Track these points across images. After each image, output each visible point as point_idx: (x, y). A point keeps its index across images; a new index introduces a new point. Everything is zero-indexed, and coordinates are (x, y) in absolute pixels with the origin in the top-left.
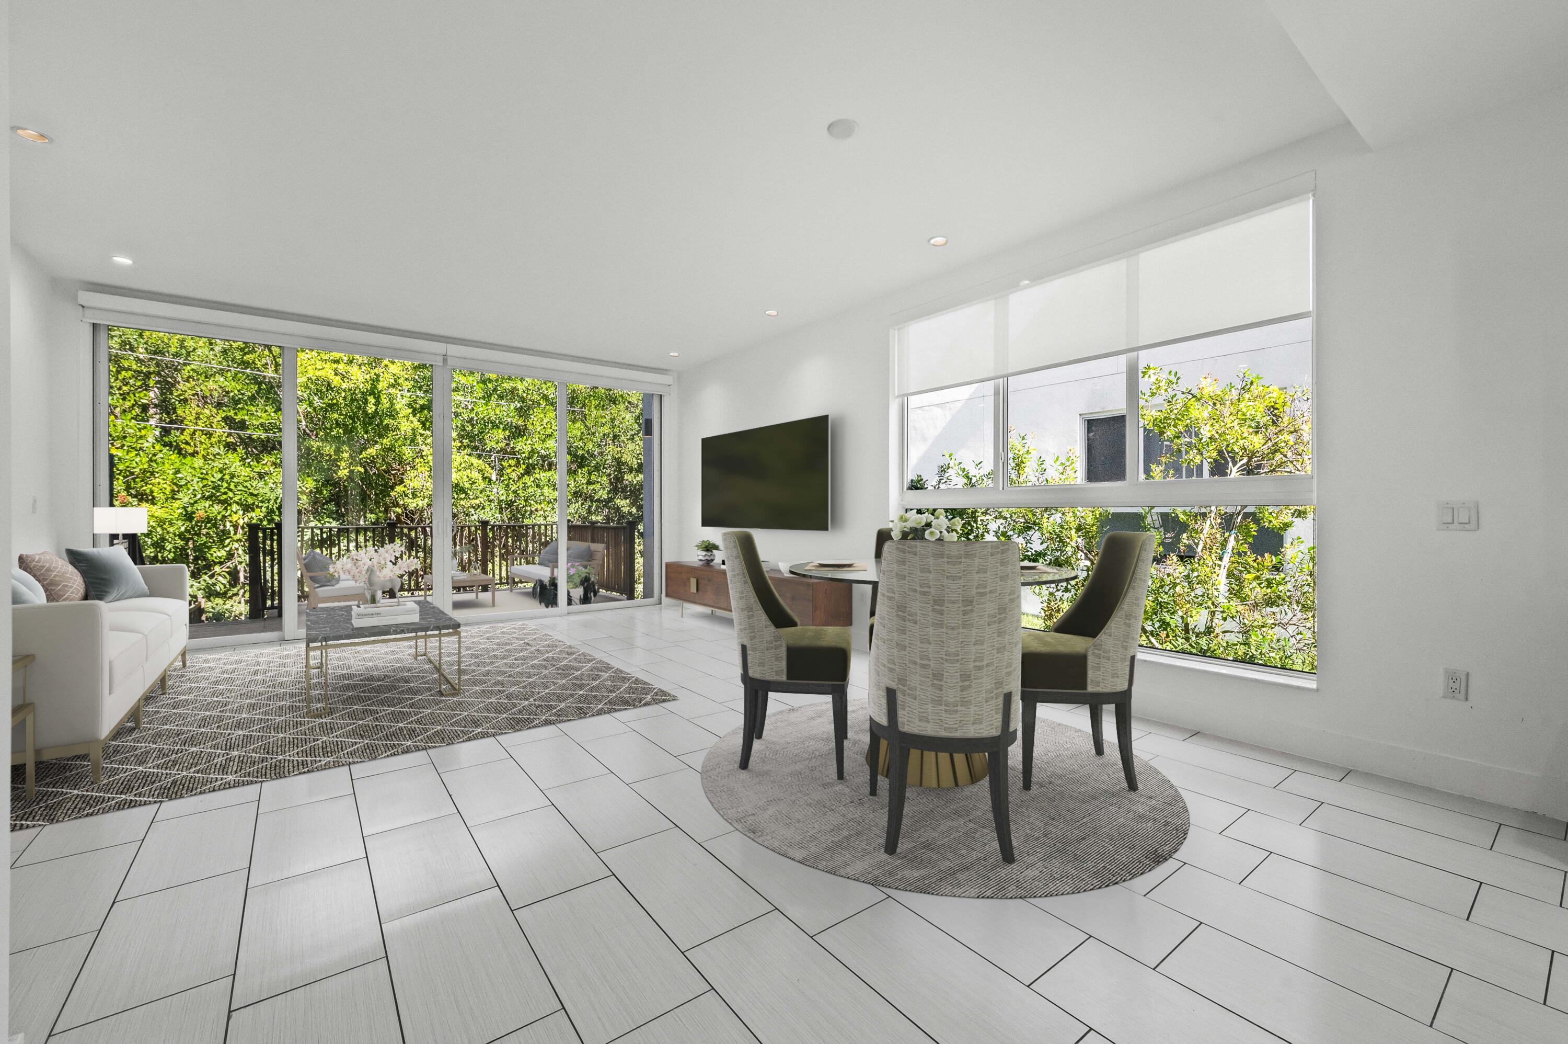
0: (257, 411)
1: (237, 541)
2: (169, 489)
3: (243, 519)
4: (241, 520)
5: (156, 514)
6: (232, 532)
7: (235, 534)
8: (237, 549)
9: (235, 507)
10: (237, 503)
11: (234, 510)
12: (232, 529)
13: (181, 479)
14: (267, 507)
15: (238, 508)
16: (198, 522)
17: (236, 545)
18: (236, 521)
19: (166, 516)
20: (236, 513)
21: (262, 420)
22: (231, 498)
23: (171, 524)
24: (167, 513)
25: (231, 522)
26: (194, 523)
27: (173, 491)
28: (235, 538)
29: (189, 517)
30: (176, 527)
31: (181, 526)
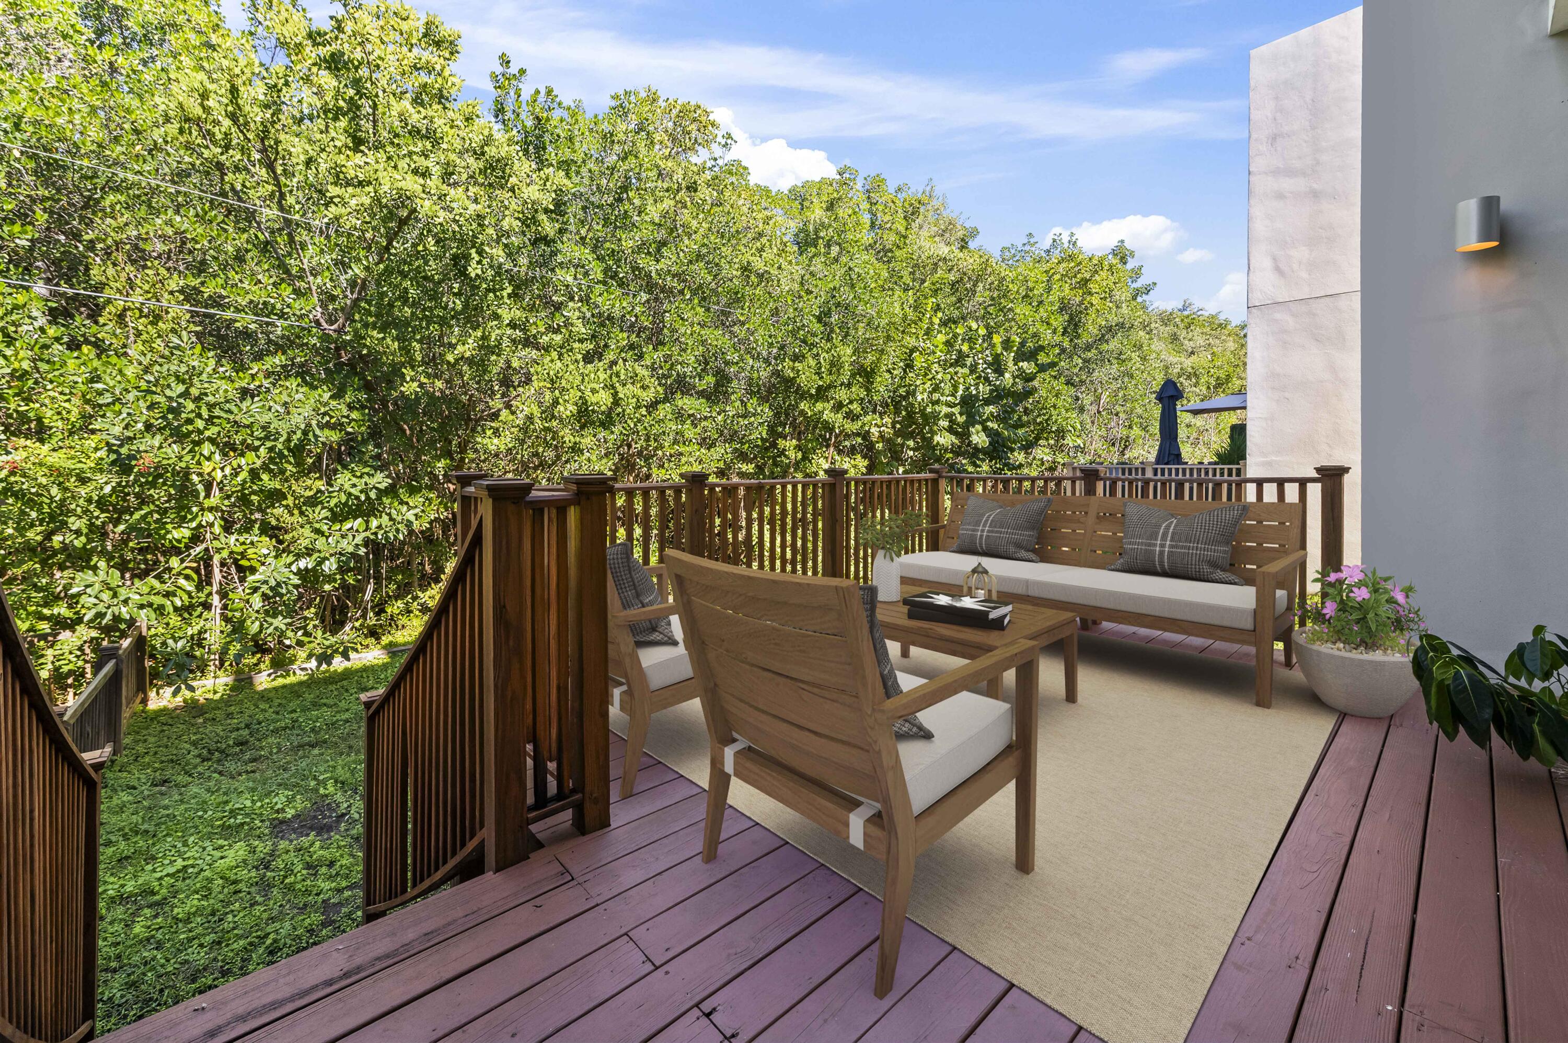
0: (241, 281)
1: (211, 509)
2: (75, 412)
3: (222, 469)
4: (219, 471)
5: (50, 460)
6: (202, 494)
7: (208, 496)
8: (211, 525)
9: (207, 448)
10: (212, 441)
11: (206, 453)
12: (200, 487)
13: (100, 393)
14: (271, 449)
15: (213, 449)
16: (140, 474)
17: (209, 517)
18: (209, 474)
19: (70, 464)
20: (209, 459)
21: (250, 297)
22: (200, 432)
23: (83, 481)
24: (72, 458)
25: (200, 474)
26: (132, 478)
27: (84, 416)
28: (207, 503)
29: (123, 465)
30: (91, 486)
31: (106, 483)
